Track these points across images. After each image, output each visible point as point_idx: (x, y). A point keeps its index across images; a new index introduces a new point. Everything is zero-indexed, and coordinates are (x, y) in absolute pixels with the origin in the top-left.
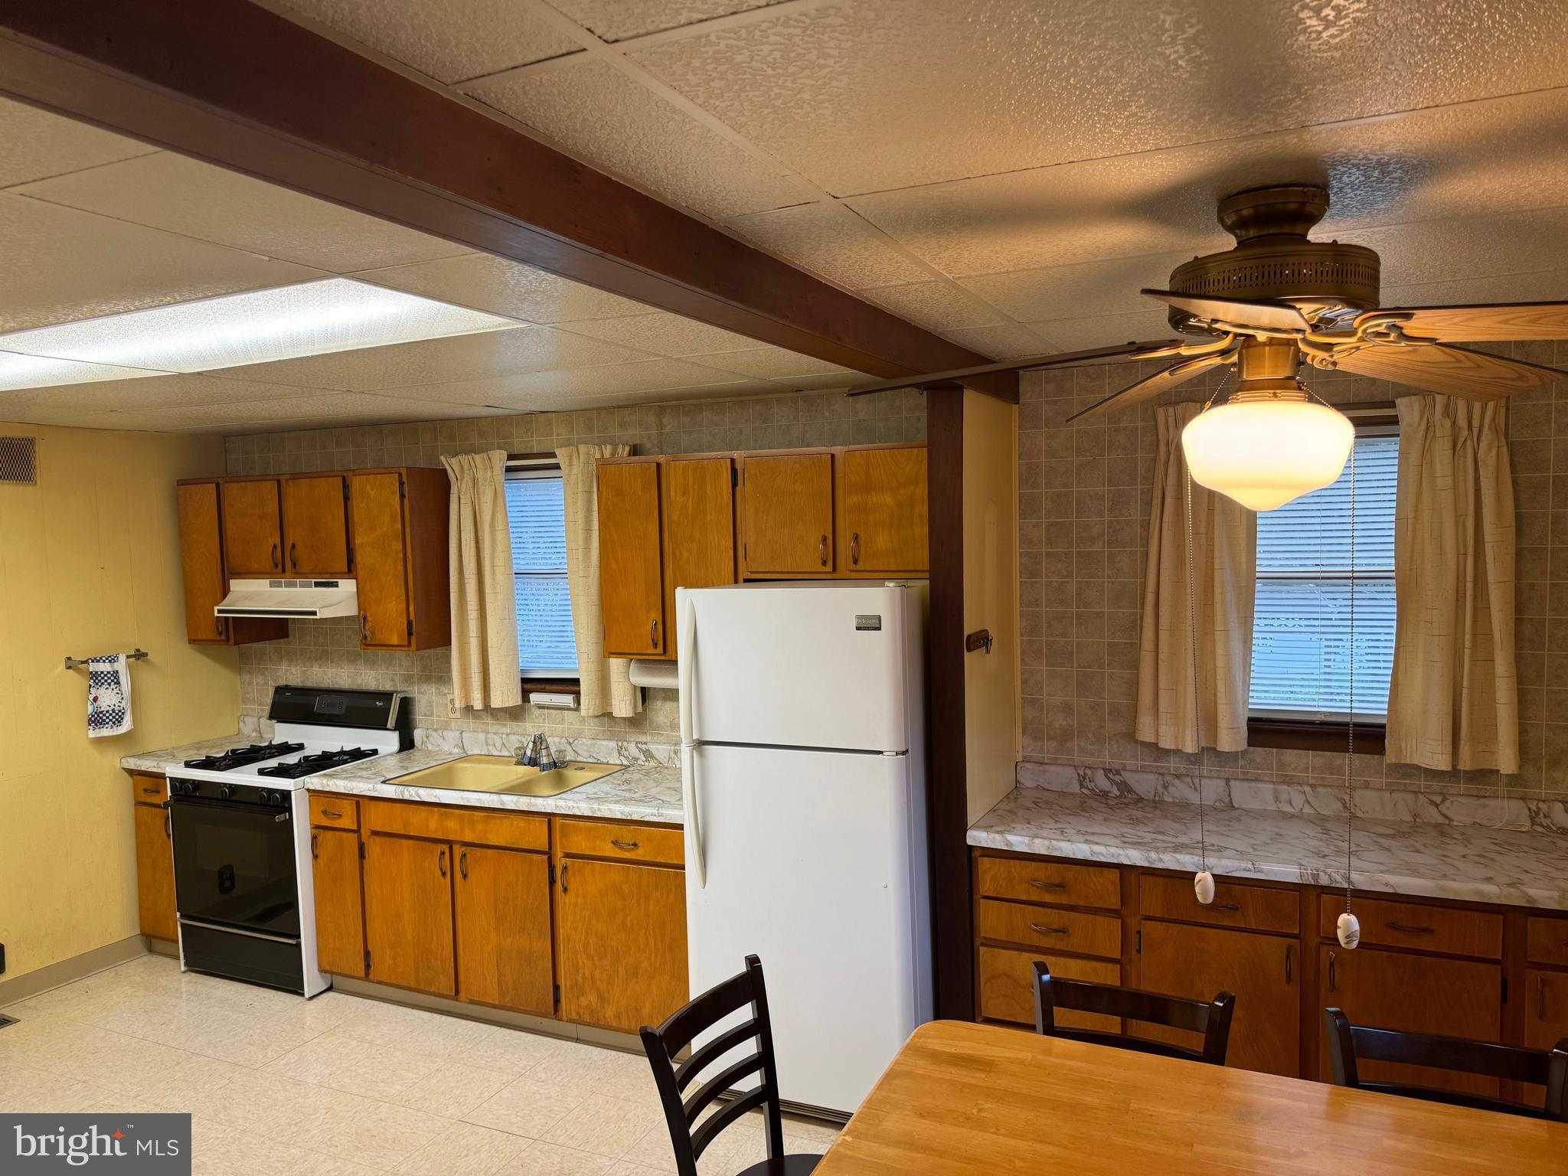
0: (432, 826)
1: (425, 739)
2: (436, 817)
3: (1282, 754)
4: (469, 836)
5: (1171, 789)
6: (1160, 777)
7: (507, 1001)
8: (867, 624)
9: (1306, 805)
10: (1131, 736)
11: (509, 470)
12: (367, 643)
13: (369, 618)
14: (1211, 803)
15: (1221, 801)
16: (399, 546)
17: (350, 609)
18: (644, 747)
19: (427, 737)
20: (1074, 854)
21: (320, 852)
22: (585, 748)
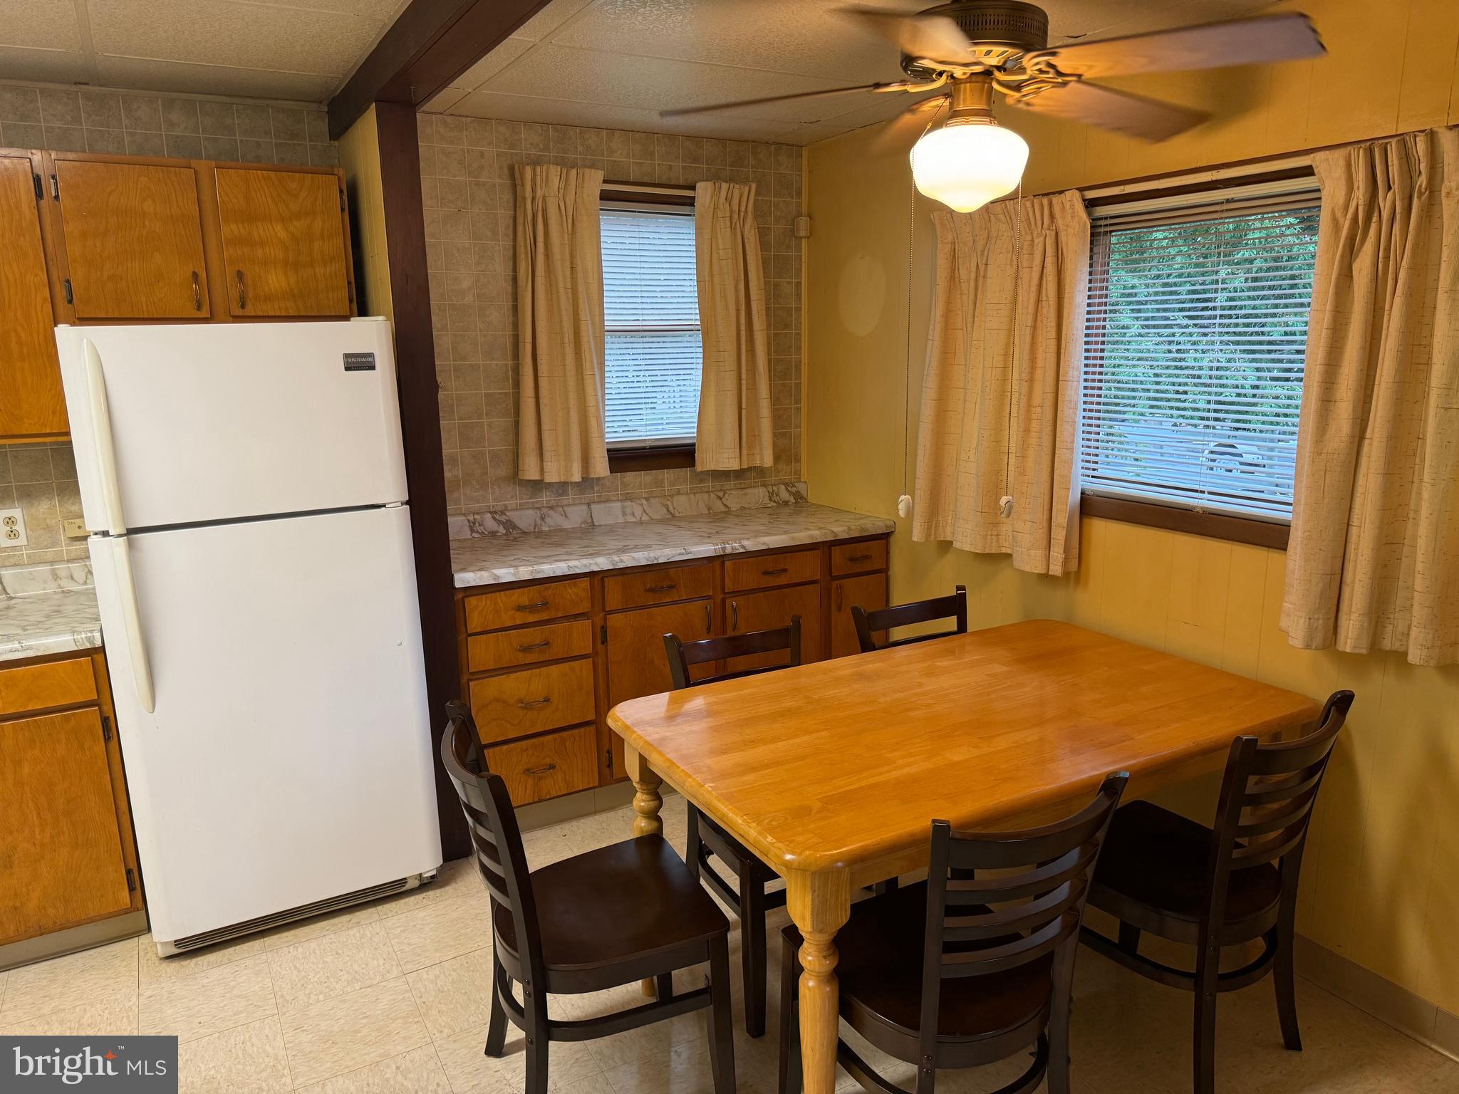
5: (548, 520)
6: (538, 511)
8: (358, 363)
14: (578, 525)
15: (585, 522)
20: (554, 572)
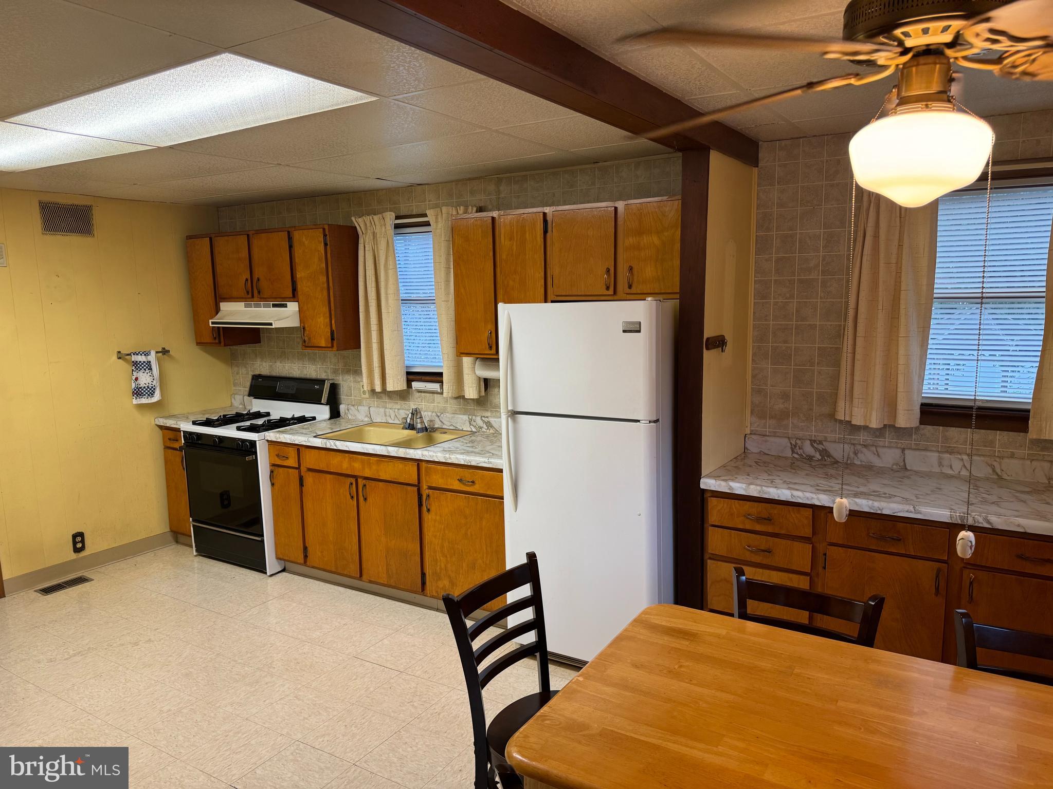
0: (345, 466)
1: (347, 411)
2: (347, 460)
3: (947, 431)
4: (367, 473)
5: (859, 455)
6: (852, 447)
7: (392, 582)
9: (964, 469)
10: (832, 416)
11: (397, 226)
12: (307, 345)
13: (306, 328)
14: (890, 466)
15: (897, 464)
16: (325, 279)
17: (294, 323)
18: (486, 420)
19: (348, 410)
20: (779, 497)
21: (275, 481)
22: (448, 419)
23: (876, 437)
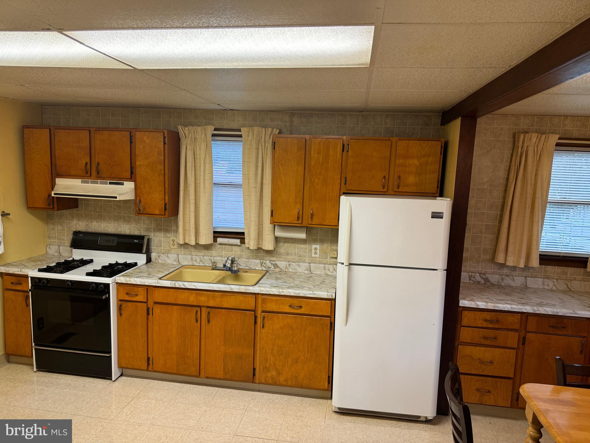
0: (192, 299)
1: (157, 257)
2: (194, 295)
4: (212, 303)
5: (504, 281)
6: (501, 276)
7: (228, 376)
8: (437, 215)
9: (554, 286)
11: (213, 135)
12: (139, 213)
13: (142, 201)
14: (519, 286)
15: (522, 285)
16: (162, 167)
17: (131, 196)
18: (274, 263)
19: (159, 257)
21: (123, 312)
22: (244, 263)
23: (512, 271)
